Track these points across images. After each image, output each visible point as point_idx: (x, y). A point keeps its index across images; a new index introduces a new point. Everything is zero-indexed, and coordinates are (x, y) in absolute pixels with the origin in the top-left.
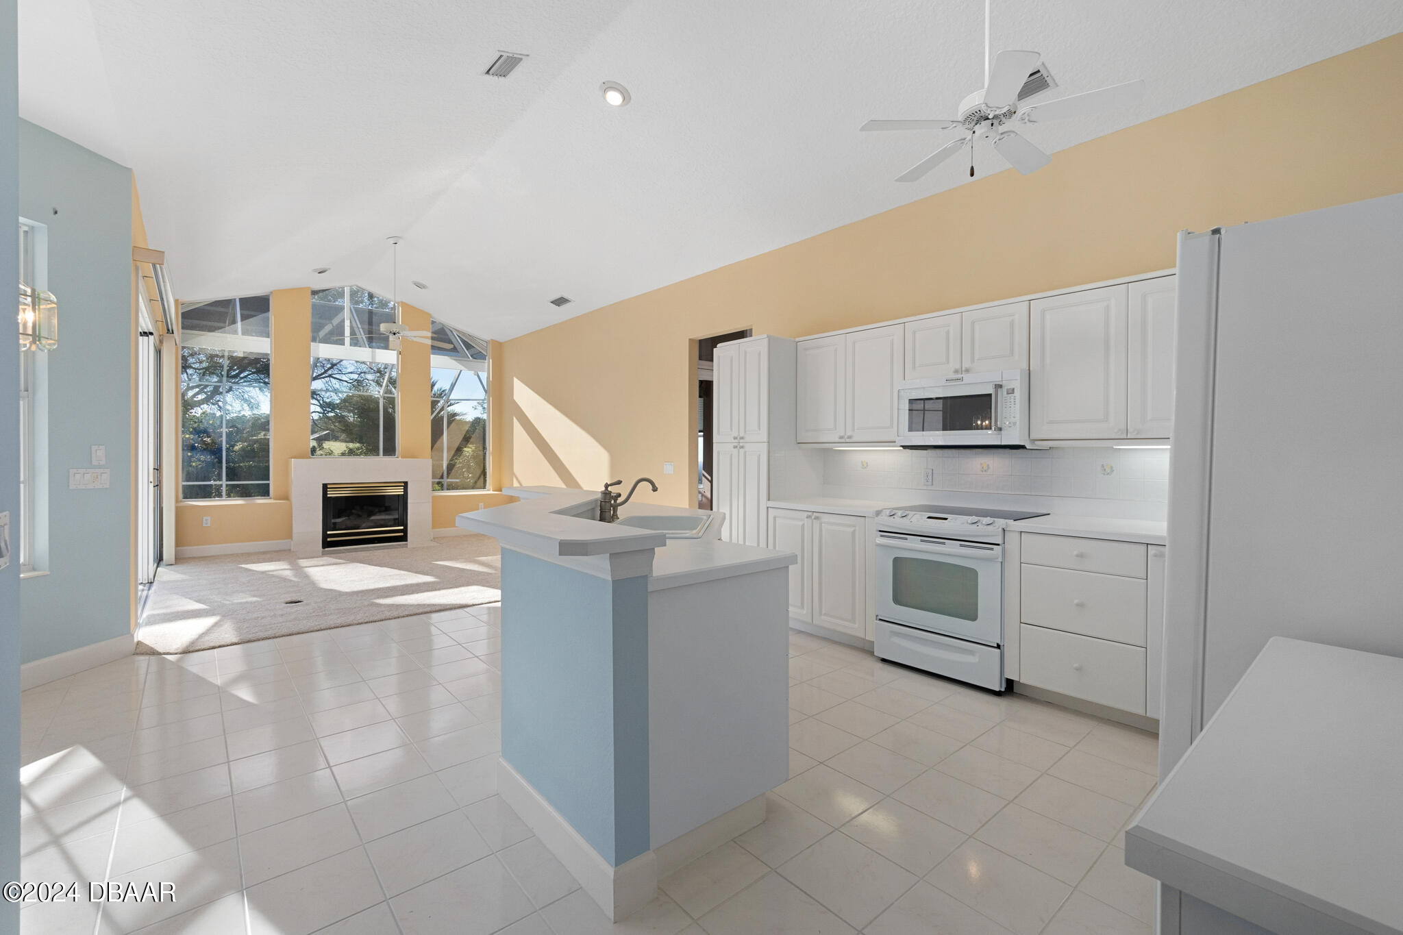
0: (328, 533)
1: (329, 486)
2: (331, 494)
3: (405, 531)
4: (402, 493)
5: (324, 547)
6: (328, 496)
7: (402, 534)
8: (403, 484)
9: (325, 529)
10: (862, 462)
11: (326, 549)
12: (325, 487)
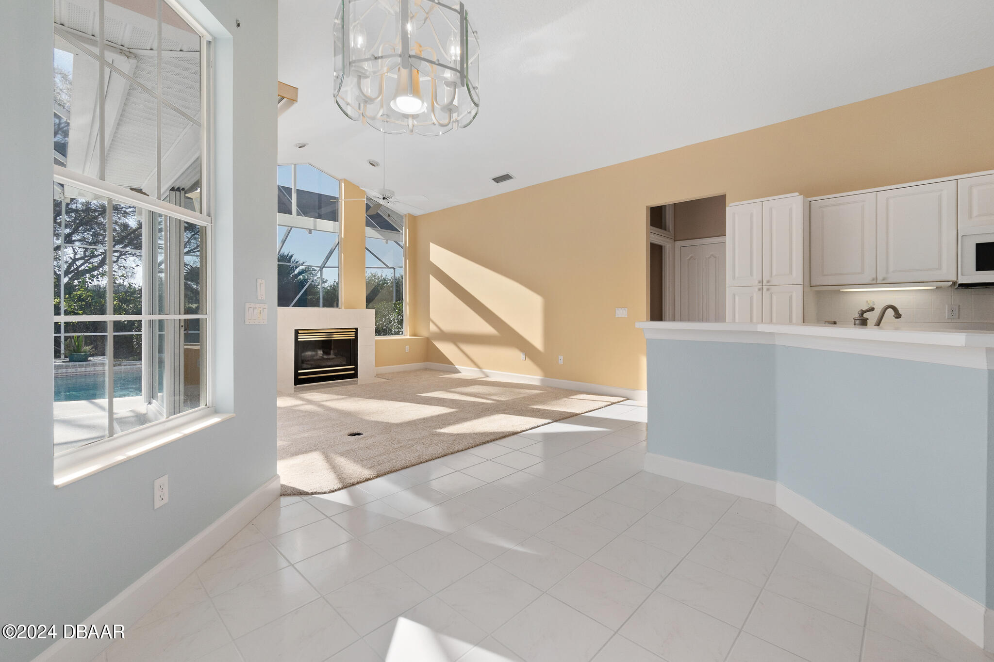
0: (299, 371)
1: (300, 332)
2: (301, 338)
3: (356, 369)
4: (354, 338)
5: (295, 384)
6: (299, 340)
7: (353, 372)
8: (355, 330)
9: (297, 368)
10: (867, 302)
11: (297, 386)
12: (297, 332)
